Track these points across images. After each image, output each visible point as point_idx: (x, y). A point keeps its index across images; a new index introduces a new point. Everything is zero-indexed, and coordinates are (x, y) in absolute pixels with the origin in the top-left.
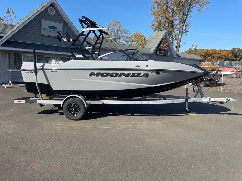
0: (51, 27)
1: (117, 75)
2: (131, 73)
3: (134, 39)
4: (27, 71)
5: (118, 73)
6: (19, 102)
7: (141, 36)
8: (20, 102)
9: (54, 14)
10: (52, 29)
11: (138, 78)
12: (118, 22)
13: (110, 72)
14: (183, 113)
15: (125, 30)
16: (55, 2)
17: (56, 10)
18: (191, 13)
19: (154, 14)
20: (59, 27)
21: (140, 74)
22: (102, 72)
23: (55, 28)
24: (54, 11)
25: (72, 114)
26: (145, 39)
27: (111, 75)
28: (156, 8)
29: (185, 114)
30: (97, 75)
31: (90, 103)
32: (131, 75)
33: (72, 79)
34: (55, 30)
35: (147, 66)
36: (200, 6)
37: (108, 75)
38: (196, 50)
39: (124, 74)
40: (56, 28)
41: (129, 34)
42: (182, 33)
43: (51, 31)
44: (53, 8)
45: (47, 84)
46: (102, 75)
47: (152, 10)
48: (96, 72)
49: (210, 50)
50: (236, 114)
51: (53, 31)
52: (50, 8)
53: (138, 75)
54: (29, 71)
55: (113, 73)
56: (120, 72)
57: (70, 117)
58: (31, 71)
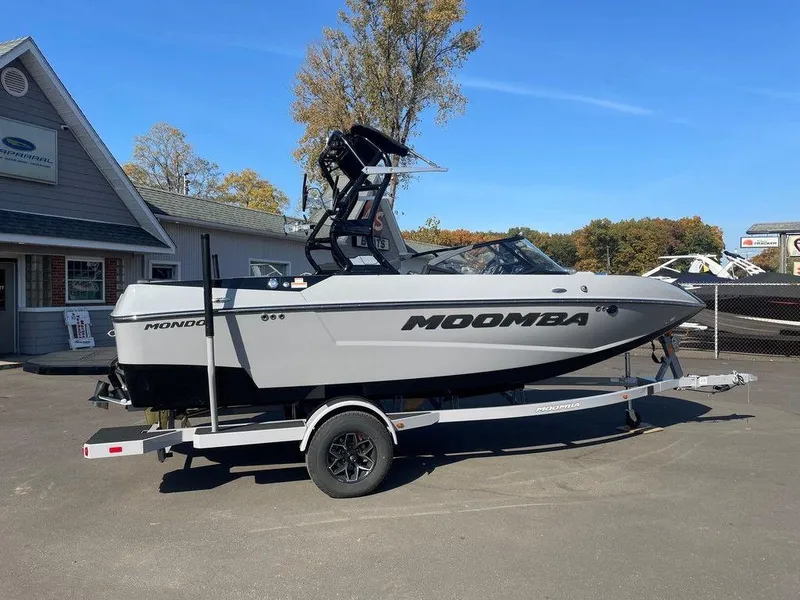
0: (15, 143)
1: (497, 320)
2: (538, 315)
3: (233, 192)
4: (153, 323)
5: (501, 316)
6: (113, 450)
7: (260, 185)
8: (119, 450)
9: (23, 93)
10: (16, 151)
11: (559, 327)
12: (176, 133)
13: (475, 312)
14: (622, 428)
15: (202, 162)
16: (33, 51)
17: (31, 79)
18: (418, 123)
19: (305, 118)
20: (46, 142)
21: (565, 315)
22: (447, 312)
23: (27, 145)
24: (26, 81)
25: (343, 473)
26: (275, 194)
27: (479, 322)
28: (312, 101)
29: (632, 431)
30: (432, 323)
31: (402, 426)
32: (539, 319)
33: (339, 343)
34: (25, 153)
35: (585, 290)
36: (443, 107)
37: (467, 321)
38: (437, 232)
39: (516, 318)
40: (32, 147)
41: (220, 176)
42: (397, 183)
43: (13, 157)
44: (21, 74)
45: (238, 368)
46: (448, 323)
47: (299, 104)
48: (428, 314)
49: (454, 233)
50: (735, 417)
51: (18, 158)
52: (10, 69)
53: (560, 319)
54: (160, 322)
55: (483, 317)
56: (505, 312)
57: (338, 485)
58: (171, 321)
